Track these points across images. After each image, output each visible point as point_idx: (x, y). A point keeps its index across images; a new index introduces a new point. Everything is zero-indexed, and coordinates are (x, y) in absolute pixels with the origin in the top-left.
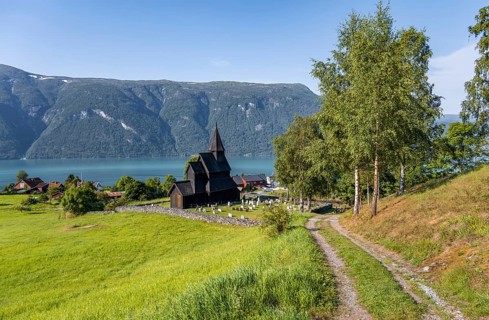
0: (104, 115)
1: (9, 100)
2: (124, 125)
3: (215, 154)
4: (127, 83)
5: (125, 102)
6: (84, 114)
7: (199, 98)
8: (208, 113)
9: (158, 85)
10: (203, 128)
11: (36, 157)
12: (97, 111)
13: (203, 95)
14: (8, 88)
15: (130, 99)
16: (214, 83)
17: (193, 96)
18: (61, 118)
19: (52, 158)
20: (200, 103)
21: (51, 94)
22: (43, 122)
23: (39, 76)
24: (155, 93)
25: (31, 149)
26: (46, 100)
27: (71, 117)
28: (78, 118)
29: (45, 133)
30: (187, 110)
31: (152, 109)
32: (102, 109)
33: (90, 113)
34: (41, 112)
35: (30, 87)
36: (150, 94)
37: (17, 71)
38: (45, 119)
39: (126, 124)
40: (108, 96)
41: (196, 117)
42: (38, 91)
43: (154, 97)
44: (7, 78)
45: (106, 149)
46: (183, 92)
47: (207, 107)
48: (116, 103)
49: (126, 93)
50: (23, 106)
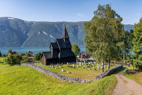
0: (45, 33)
1: (18, 29)
2: (51, 36)
3: (64, 39)
4: (52, 23)
5: (51, 29)
6: (39, 33)
7: (75, 27)
8: (78, 32)
9: (62, 23)
10: (76, 37)
11: (25, 46)
12: (43, 32)
13: (76, 26)
14: (18, 25)
15: (53, 28)
16: (80, 22)
17: (73, 26)
18: (33, 34)
19: (29, 46)
20: (75, 28)
21: (30, 27)
22: (27, 36)
23: (26, 21)
24: (61, 26)
25: (24, 44)
26: (28, 29)
27: (35, 34)
28: (37, 34)
29: (28, 39)
30: (71, 31)
31: (60, 31)
32: (44, 31)
33: (41, 32)
34: (27, 33)
35: (24, 25)
36: (59, 26)
37: (20, 20)
38: (28, 35)
39: (52, 36)
40: (46, 27)
41: (74, 33)
42: (26, 26)
43: (60, 27)
44: (17, 22)
45: (45, 44)
46: (70, 25)
47: (77, 30)
48: (49, 29)
49: (52, 26)
50: (22, 31)
